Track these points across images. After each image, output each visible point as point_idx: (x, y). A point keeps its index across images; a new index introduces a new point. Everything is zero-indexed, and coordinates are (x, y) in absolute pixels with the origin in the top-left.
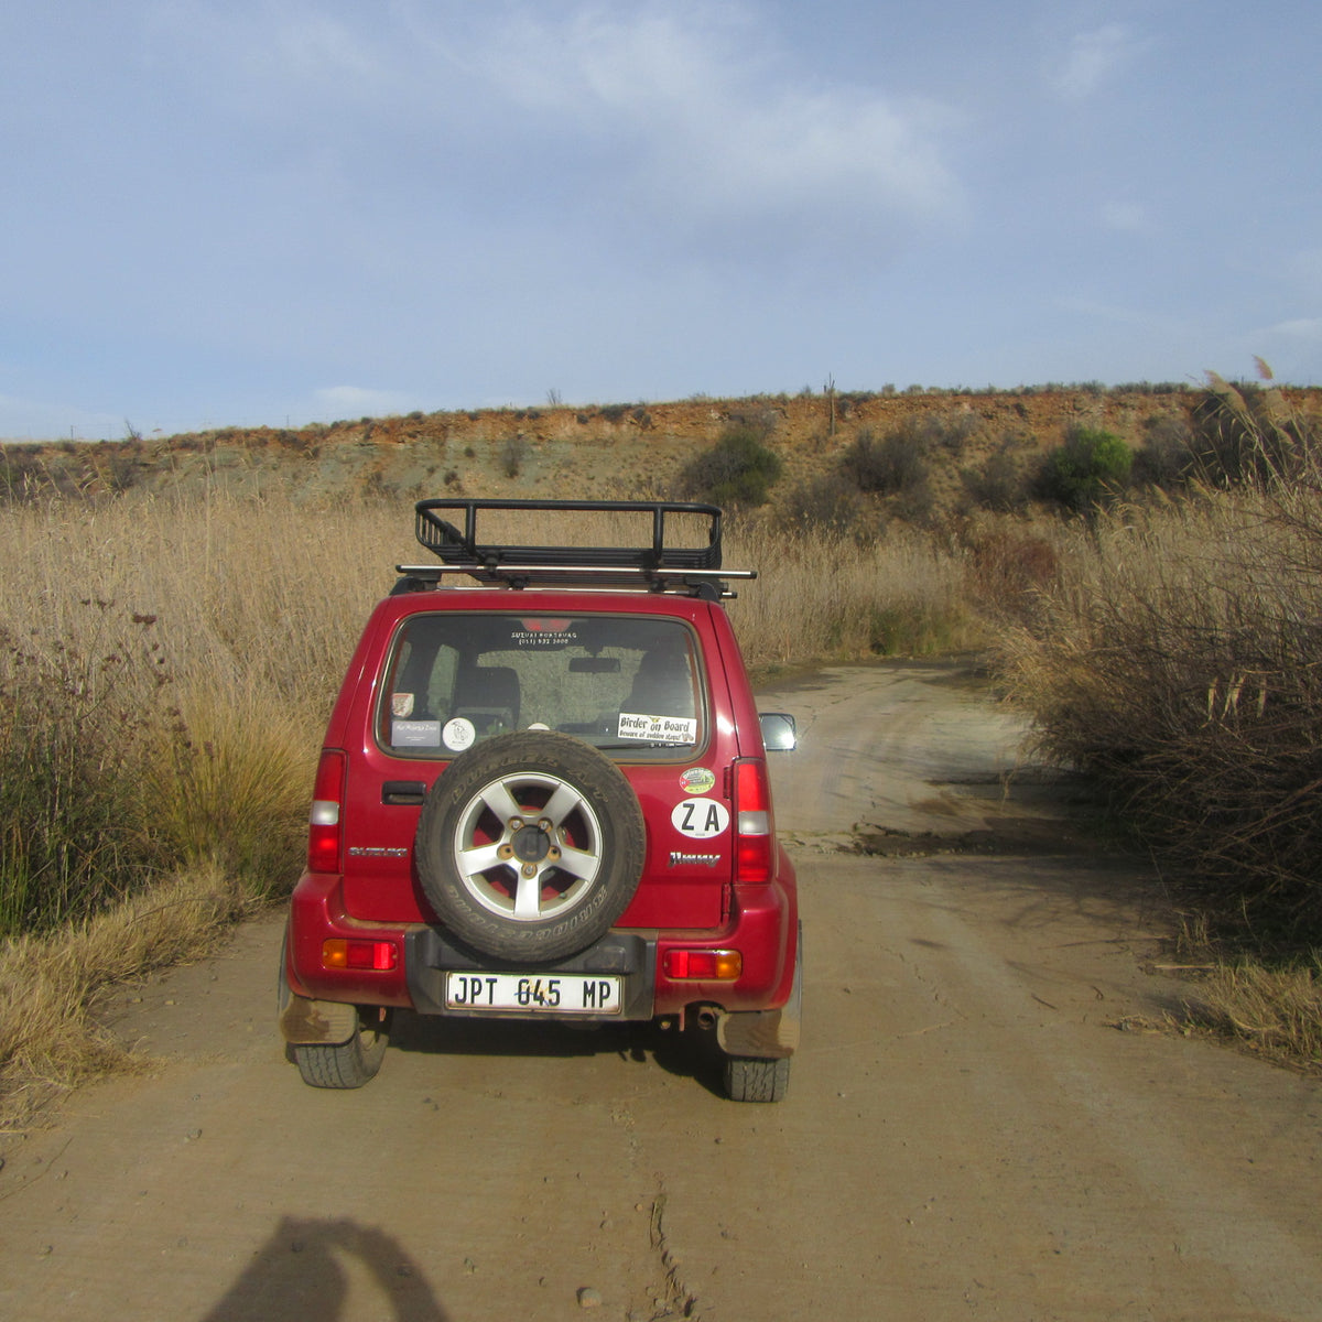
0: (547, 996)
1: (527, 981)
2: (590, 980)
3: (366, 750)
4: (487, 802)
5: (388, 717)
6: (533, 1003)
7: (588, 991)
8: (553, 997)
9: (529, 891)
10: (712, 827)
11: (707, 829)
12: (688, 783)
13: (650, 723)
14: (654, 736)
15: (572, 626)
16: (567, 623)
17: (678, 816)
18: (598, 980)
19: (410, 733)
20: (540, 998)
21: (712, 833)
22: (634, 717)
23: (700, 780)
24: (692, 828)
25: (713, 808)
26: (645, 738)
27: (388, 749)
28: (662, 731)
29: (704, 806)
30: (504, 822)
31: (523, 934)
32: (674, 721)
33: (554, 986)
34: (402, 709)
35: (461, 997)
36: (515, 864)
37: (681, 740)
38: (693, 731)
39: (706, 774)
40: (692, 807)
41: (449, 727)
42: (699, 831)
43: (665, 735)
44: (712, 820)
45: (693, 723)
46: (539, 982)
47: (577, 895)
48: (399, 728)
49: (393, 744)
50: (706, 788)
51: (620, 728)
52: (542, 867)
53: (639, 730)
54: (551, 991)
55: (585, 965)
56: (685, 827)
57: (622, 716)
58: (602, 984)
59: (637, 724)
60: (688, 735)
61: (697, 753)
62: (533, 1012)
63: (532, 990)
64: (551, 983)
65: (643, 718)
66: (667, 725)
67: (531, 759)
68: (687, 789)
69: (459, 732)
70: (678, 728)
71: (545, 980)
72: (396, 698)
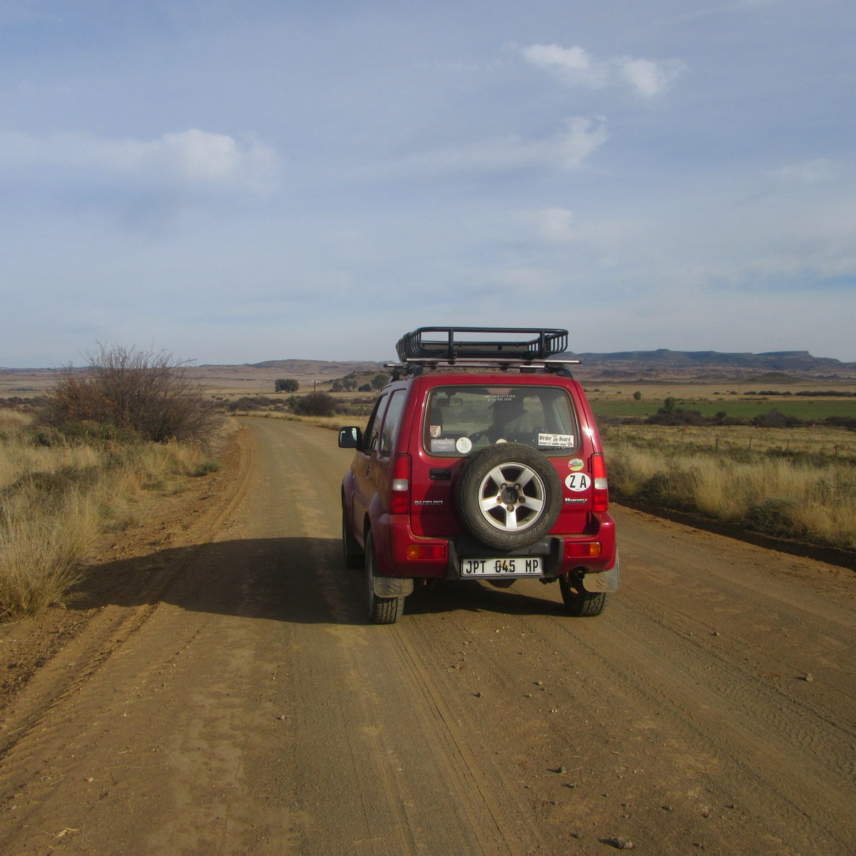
0: (509, 568)
1: (499, 561)
2: (528, 560)
3: (420, 454)
4: (493, 477)
5: (429, 438)
6: (503, 572)
7: (528, 565)
8: (512, 568)
9: (512, 517)
10: (583, 486)
11: (581, 487)
12: (572, 466)
13: (553, 438)
14: (555, 444)
15: (512, 391)
16: (508, 390)
17: (568, 481)
18: (532, 559)
19: (440, 445)
20: (506, 569)
21: (583, 489)
22: (545, 435)
23: (577, 464)
24: (574, 487)
25: (583, 477)
26: (551, 445)
27: (429, 453)
28: (558, 442)
29: (579, 476)
30: (499, 486)
31: (512, 537)
32: (564, 436)
33: (512, 563)
34: (435, 434)
35: (469, 570)
36: (504, 506)
37: (567, 446)
38: (572, 441)
39: (580, 461)
40: (574, 477)
41: (459, 441)
42: (578, 488)
43: (560, 443)
44: (583, 483)
45: (572, 437)
46: (505, 561)
47: (533, 520)
48: (434, 442)
49: (432, 451)
50: (580, 468)
51: (539, 441)
52: (516, 507)
53: (548, 441)
54: (511, 565)
55: (530, 552)
56: (571, 486)
57: (540, 435)
58: (534, 561)
59: (547, 439)
60: (570, 444)
61: (574, 452)
62: (502, 575)
63: (502, 565)
64: (511, 561)
65: (550, 435)
66: (561, 439)
67: (514, 457)
68: (572, 469)
69: (464, 444)
70: (566, 440)
71: (508, 561)
72: (432, 428)
